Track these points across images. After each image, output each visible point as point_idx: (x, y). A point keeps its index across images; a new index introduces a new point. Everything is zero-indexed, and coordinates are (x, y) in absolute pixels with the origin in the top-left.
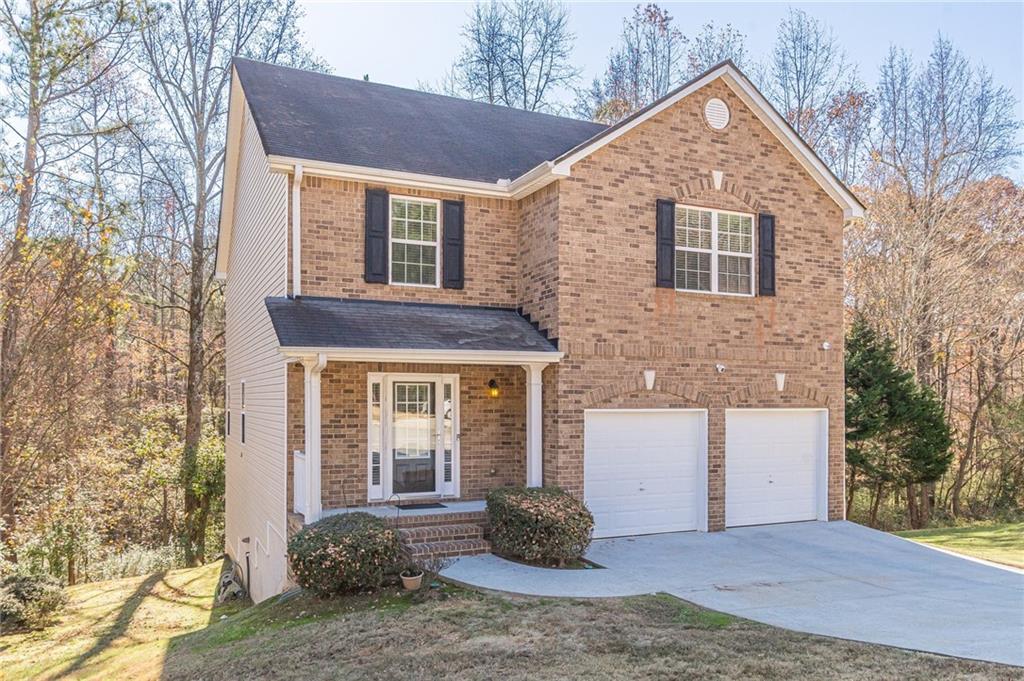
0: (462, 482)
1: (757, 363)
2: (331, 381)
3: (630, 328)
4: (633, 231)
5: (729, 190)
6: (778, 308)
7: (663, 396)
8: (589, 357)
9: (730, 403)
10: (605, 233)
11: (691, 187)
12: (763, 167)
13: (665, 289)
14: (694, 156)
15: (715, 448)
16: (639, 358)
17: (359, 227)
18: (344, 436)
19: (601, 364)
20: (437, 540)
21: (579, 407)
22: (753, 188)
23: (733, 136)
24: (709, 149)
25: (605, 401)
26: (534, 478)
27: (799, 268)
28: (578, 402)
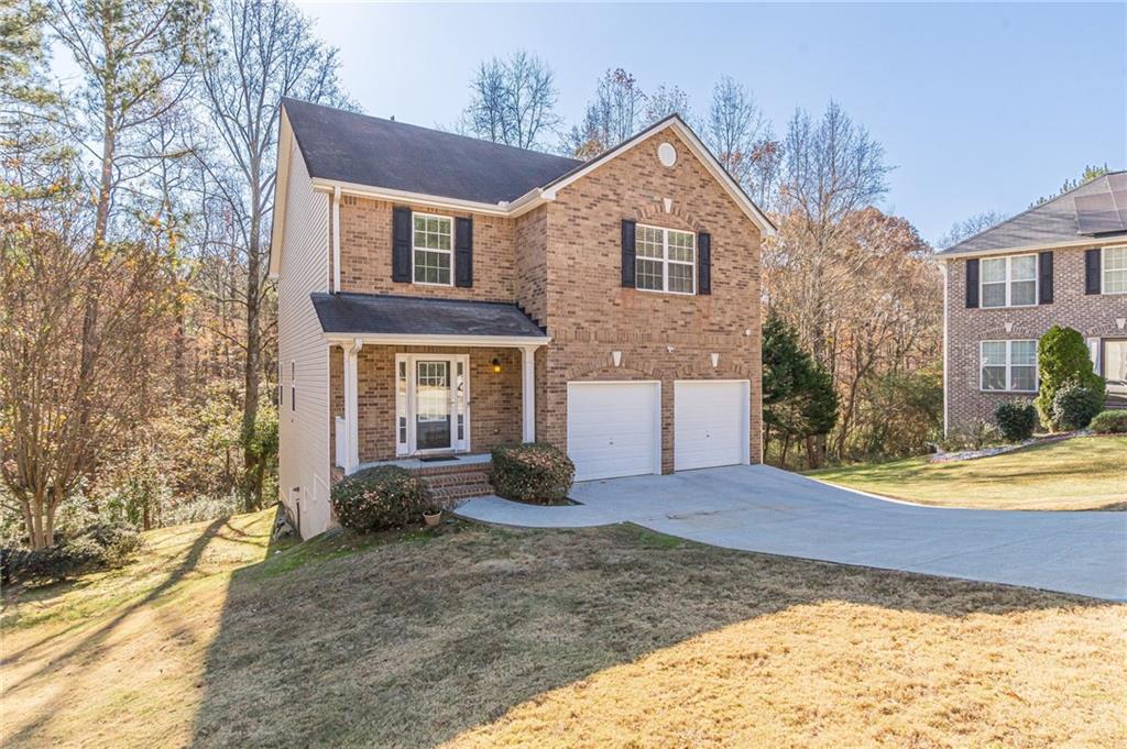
0: (472, 440)
1: (697, 346)
2: (366, 361)
3: (602, 318)
4: (604, 244)
5: (677, 213)
6: (713, 305)
7: (627, 371)
8: (571, 341)
9: (677, 377)
10: (583, 244)
11: (647, 210)
12: (701, 197)
13: (628, 289)
14: (651, 187)
15: (666, 411)
16: (609, 342)
17: (388, 237)
18: (376, 404)
19: (579, 346)
20: (452, 485)
21: (563, 380)
22: (694, 212)
23: (679, 172)
24: (661, 181)
25: (583, 375)
26: (529, 435)
27: (728, 273)
28: (562, 376)
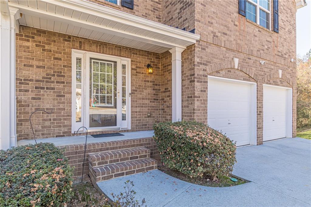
0: (132, 120)
2: (44, 50)
6: (279, 40)
7: (241, 74)
9: (264, 81)
13: (242, 16)
16: (232, 51)
18: (53, 89)
20: (118, 160)
21: (205, 73)
27: (285, 23)
28: (205, 70)
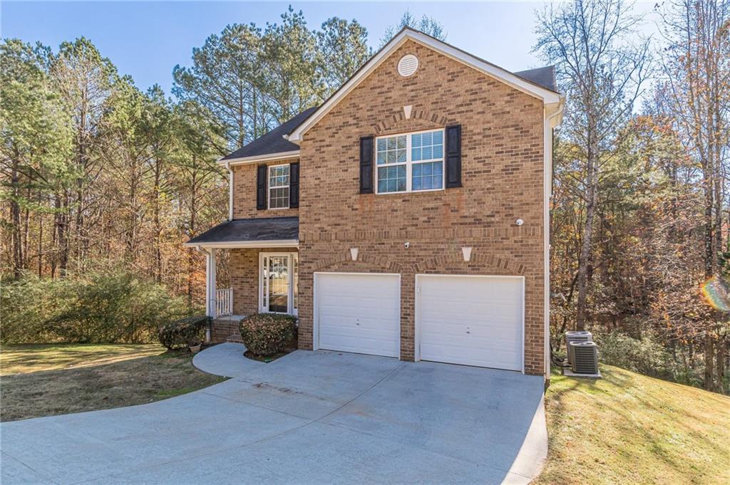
1: (444, 240)
3: (343, 222)
4: (344, 161)
5: (417, 116)
8: (317, 241)
9: (418, 270)
11: (385, 123)
12: (450, 90)
13: (366, 195)
14: (390, 101)
15: (405, 302)
17: (255, 184)
19: (324, 245)
21: (310, 271)
22: (441, 109)
23: (421, 77)
24: (401, 92)
25: (326, 267)
27: (488, 160)
28: (309, 268)
